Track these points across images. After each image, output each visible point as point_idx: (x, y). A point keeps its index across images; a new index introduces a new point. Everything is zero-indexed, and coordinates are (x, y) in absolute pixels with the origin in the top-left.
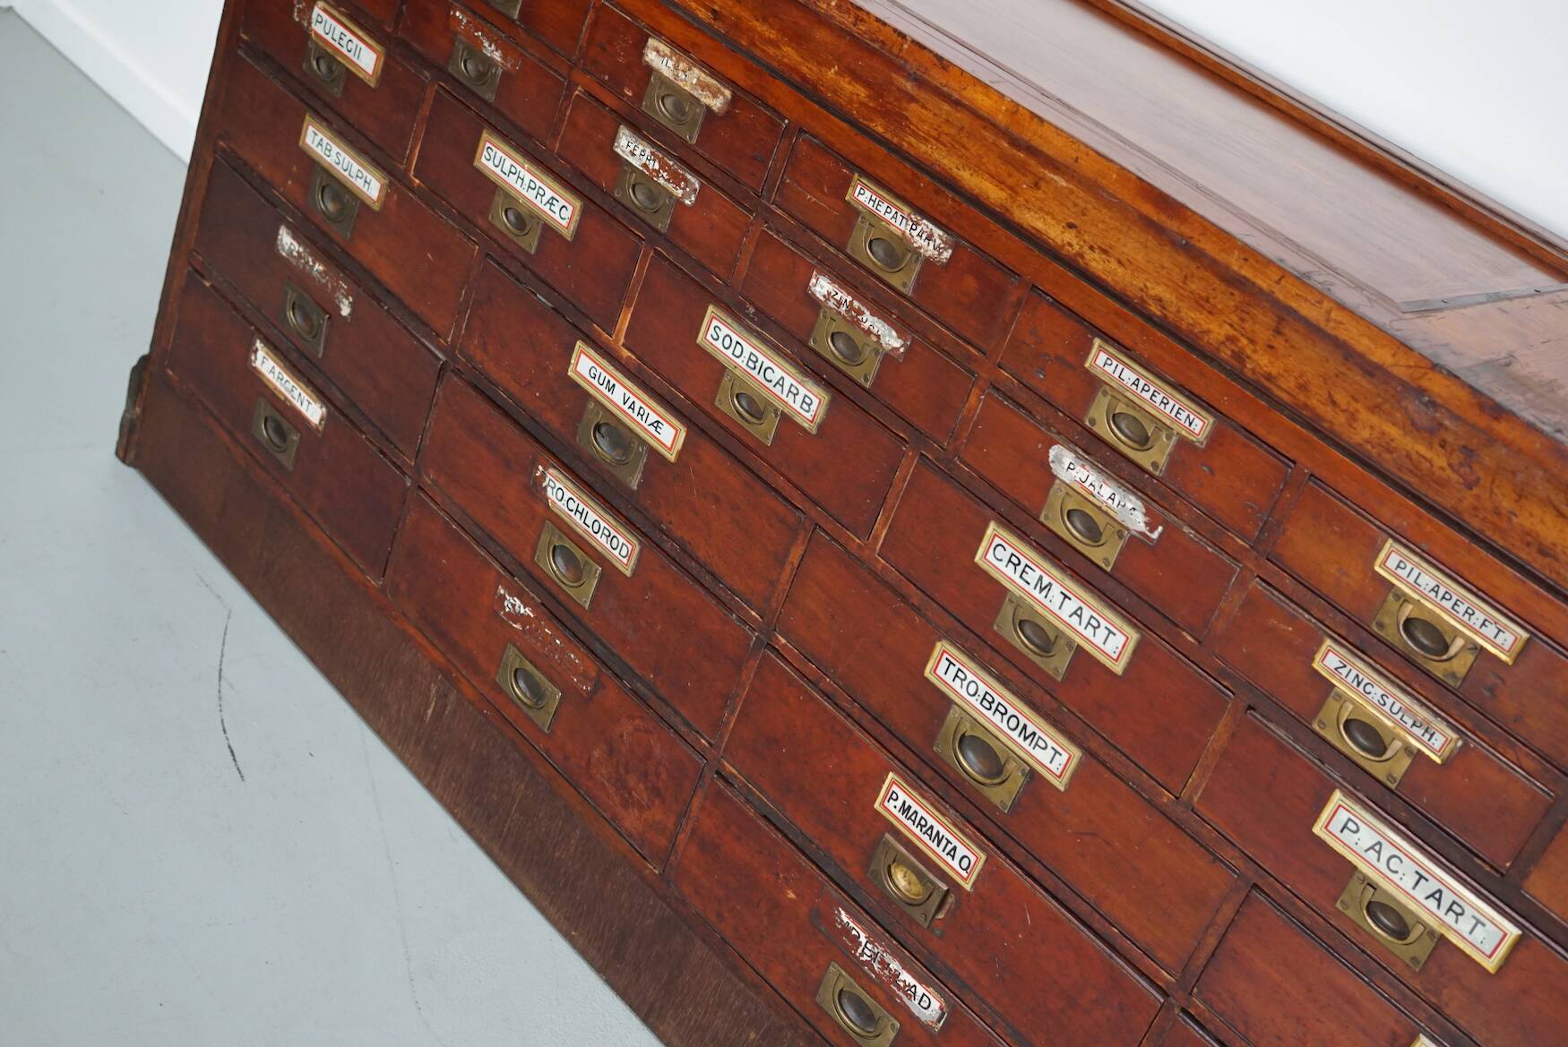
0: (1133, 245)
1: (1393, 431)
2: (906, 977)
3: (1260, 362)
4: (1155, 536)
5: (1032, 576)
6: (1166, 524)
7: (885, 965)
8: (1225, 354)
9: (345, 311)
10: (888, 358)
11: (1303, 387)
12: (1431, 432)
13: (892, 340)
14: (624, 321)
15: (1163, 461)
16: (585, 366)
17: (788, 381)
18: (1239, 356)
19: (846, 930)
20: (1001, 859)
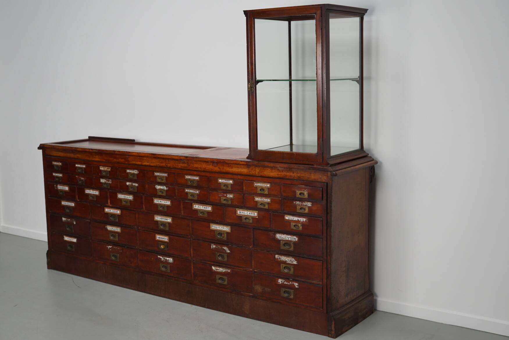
0: (154, 161)
1: (181, 165)
2: (168, 259)
3: (169, 165)
4: (168, 189)
5: (159, 201)
6: (168, 187)
7: (165, 259)
8: (166, 166)
9: (75, 223)
10: (137, 187)
11: (173, 165)
12: (184, 163)
13: (137, 185)
14: (109, 201)
15: (165, 181)
16: (107, 210)
17: (128, 196)
18: (167, 166)
19: (160, 258)
20: (170, 236)
